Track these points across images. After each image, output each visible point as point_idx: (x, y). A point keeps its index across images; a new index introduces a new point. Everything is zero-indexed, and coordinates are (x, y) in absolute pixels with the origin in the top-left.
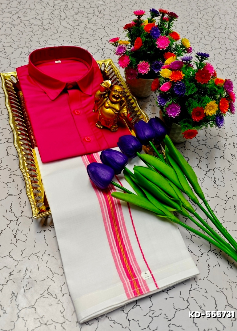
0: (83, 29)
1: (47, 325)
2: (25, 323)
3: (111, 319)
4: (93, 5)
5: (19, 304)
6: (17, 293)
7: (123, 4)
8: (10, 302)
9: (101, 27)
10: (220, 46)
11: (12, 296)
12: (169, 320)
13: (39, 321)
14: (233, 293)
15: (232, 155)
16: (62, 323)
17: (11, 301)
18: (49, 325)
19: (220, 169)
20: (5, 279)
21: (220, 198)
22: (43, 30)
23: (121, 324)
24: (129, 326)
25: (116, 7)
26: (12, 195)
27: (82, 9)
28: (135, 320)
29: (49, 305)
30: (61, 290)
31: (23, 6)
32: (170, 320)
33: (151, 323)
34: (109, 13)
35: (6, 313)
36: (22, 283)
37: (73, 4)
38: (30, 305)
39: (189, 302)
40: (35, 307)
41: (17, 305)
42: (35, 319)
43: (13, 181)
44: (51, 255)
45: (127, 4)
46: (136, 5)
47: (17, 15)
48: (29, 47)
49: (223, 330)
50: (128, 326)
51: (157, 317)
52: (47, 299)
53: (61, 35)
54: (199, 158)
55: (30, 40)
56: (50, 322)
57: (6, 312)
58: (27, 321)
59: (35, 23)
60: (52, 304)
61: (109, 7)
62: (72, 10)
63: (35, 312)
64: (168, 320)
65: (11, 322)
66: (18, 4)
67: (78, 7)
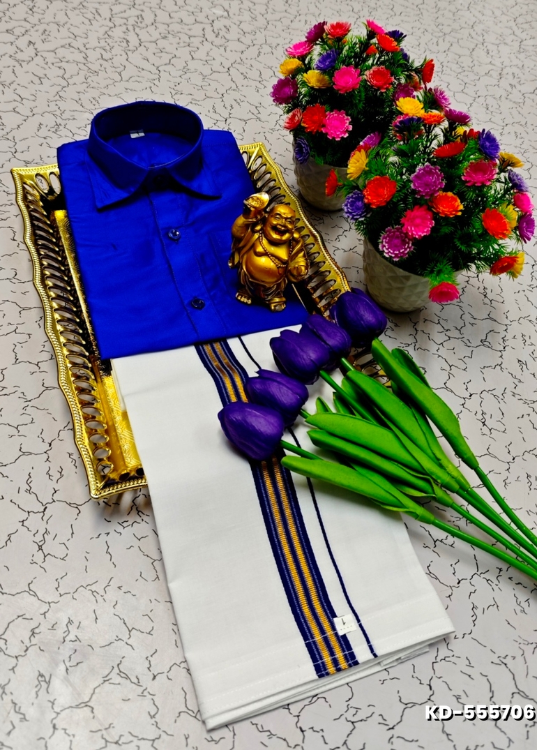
0: (181, 73)
1: (119, 745)
2: (71, 741)
3: (263, 728)
4: (201, 17)
5: (55, 699)
6: (51, 675)
7: (269, 16)
8: (35, 696)
9: (221, 69)
10: (489, 116)
11: (39, 681)
12: (390, 729)
13: (102, 735)
14: (527, 667)
15: (519, 361)
16: (154, 740)
17: (37, 692)
18: (124, 745)
19: (493, 392)
20: (22, 644)
21: (496, 457)
22: (88, 74)
23: (285, 740)
24: (303, 742)
25: (255, 22)
26: (31, 454)
27: (175, 27)
28: (315, 729)
29: (123, 700)
30: (149, 666)
31: (41, 16)
32: (393, 728)
33: (350, 736)
34: (239, 36)
35: (26, 720)
36: (61, 651)
37: (156, 15)
38: (80, 701)
39: (433, 688)
40: (92, 706)
41: (49, 701)
42: (91, 731)
43: (32, 422)
44: (124, 589)
45: (278, 16)
46: (298, 18)
47: (26, 38)
48: (58, 113)
49: (509, 747)
50: (300, 743)
51: (363, 722)
52: (118, 686)
53: (131, 85)
54: (448, 368)
55: (58, 97)
56: (126, 738)
57: (27, 718)
58: (74, 736)
59: (70, 57)
60: (130, 697)
61: (238, 23)
62: (154, 27)
63: (92, 715)
64: (388, 727)
65: (38, 739)
66: (27, 13)
67: (168, 20)
